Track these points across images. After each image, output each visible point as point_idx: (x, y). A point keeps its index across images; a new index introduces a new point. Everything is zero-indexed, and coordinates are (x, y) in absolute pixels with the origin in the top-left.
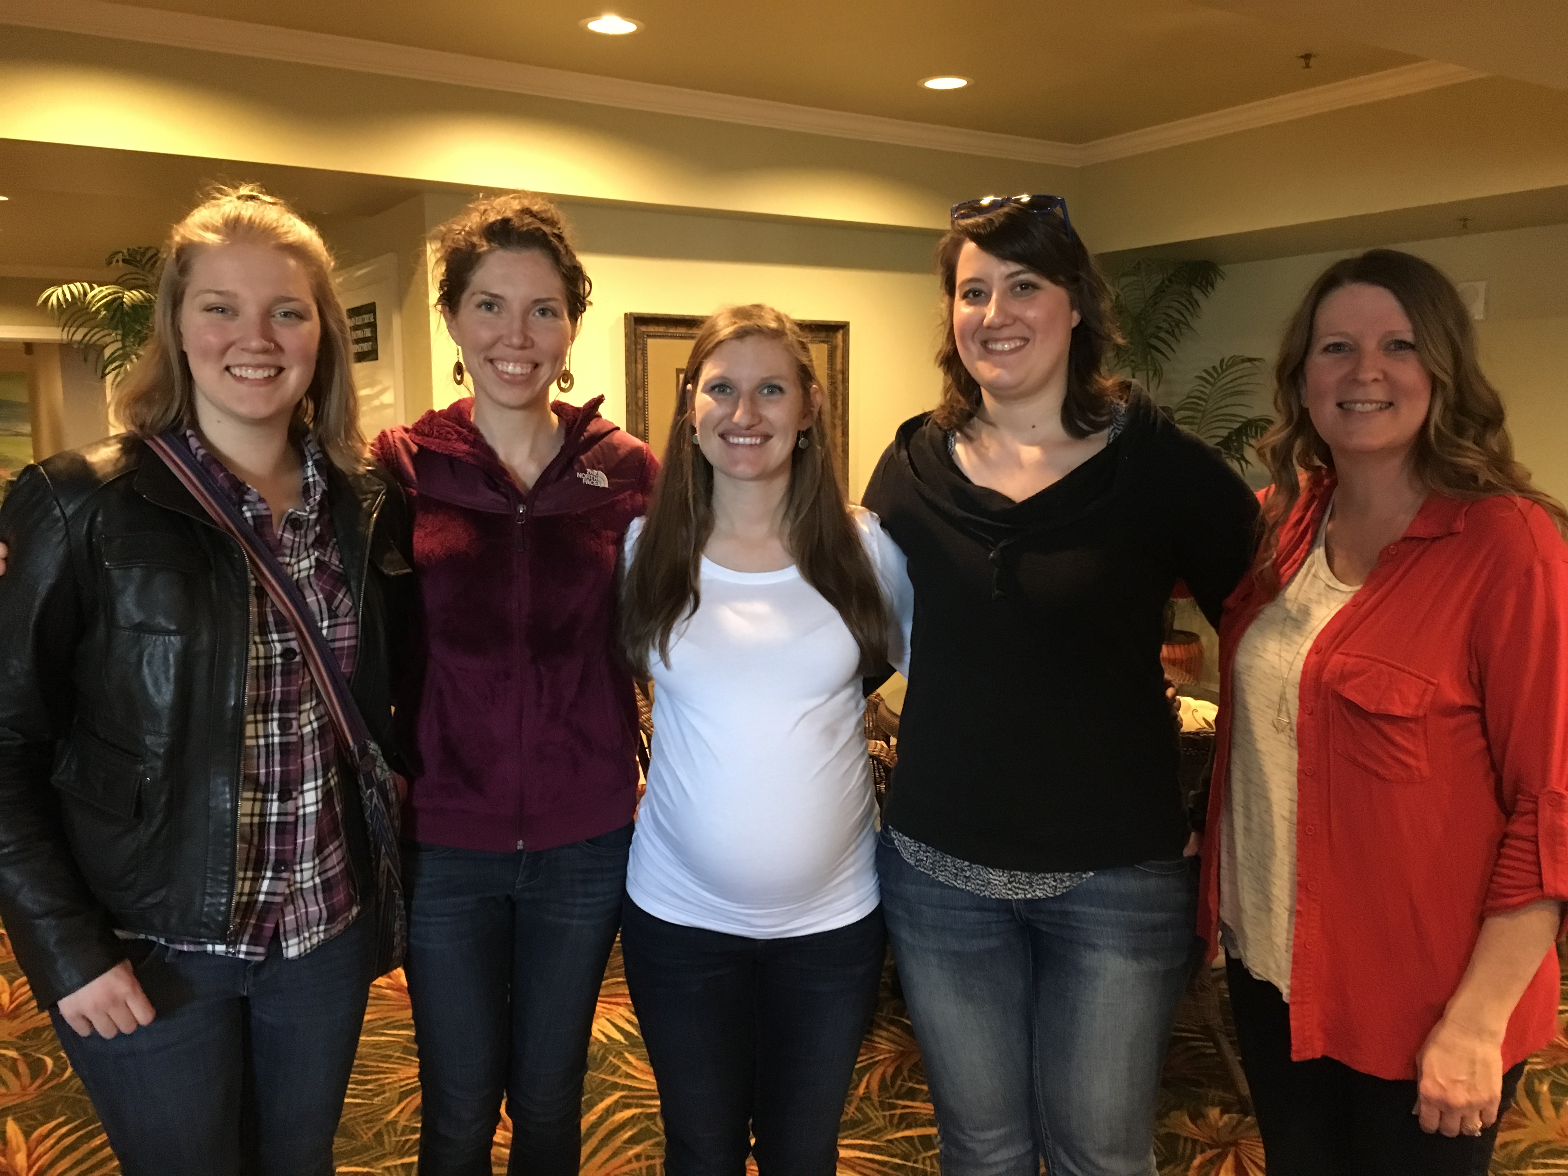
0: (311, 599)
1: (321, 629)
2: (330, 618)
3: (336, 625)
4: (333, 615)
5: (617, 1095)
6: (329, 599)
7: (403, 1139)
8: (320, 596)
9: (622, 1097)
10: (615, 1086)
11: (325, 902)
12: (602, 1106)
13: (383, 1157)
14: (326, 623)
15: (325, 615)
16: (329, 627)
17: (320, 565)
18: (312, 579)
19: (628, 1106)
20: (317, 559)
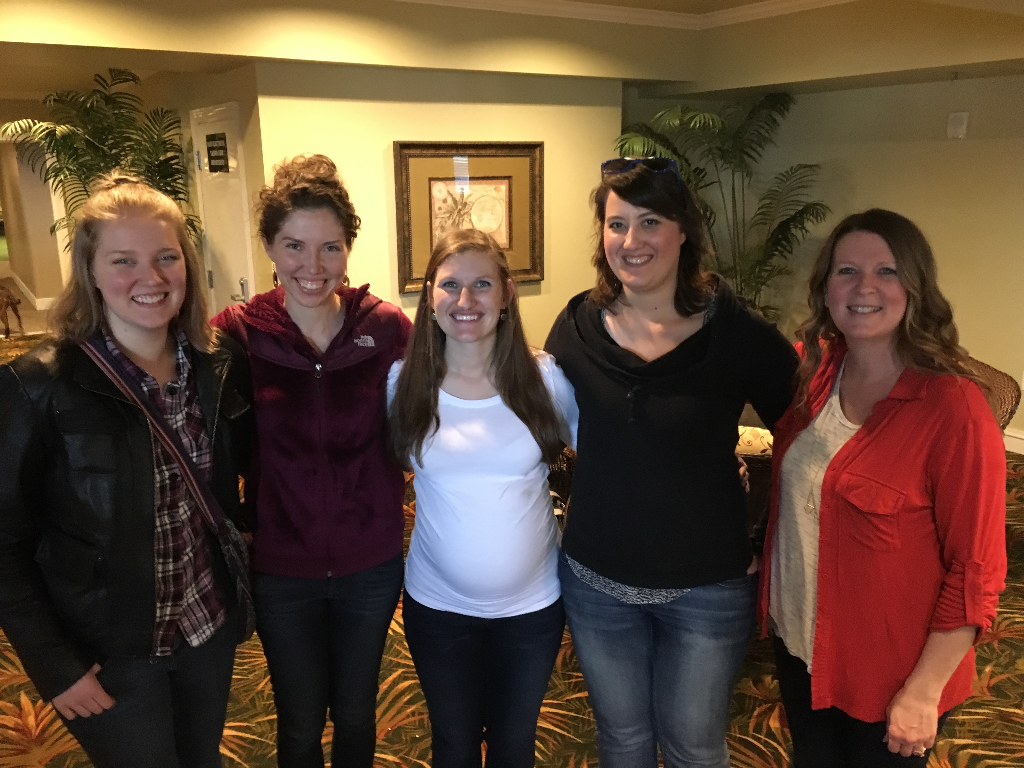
0: (185, 440)
1: (192, 458)
2: (197, 450)
3: (201, 455)
4: (199, 449)
5: (400, 671)
6: (196, 439)
7: (268, 703)
8: (191, 438)
9: (403, 672)
10: (398, 665)
11: (206, 608)
12: (390, 679)
13: (256, 715)
14: (195, 454)
15: (194, 449)
16: (197, 456)
17: (189, 416)
18: (185, 427)
19: (406, 679)
20: (187, 413)
